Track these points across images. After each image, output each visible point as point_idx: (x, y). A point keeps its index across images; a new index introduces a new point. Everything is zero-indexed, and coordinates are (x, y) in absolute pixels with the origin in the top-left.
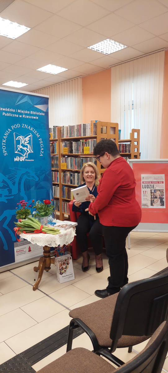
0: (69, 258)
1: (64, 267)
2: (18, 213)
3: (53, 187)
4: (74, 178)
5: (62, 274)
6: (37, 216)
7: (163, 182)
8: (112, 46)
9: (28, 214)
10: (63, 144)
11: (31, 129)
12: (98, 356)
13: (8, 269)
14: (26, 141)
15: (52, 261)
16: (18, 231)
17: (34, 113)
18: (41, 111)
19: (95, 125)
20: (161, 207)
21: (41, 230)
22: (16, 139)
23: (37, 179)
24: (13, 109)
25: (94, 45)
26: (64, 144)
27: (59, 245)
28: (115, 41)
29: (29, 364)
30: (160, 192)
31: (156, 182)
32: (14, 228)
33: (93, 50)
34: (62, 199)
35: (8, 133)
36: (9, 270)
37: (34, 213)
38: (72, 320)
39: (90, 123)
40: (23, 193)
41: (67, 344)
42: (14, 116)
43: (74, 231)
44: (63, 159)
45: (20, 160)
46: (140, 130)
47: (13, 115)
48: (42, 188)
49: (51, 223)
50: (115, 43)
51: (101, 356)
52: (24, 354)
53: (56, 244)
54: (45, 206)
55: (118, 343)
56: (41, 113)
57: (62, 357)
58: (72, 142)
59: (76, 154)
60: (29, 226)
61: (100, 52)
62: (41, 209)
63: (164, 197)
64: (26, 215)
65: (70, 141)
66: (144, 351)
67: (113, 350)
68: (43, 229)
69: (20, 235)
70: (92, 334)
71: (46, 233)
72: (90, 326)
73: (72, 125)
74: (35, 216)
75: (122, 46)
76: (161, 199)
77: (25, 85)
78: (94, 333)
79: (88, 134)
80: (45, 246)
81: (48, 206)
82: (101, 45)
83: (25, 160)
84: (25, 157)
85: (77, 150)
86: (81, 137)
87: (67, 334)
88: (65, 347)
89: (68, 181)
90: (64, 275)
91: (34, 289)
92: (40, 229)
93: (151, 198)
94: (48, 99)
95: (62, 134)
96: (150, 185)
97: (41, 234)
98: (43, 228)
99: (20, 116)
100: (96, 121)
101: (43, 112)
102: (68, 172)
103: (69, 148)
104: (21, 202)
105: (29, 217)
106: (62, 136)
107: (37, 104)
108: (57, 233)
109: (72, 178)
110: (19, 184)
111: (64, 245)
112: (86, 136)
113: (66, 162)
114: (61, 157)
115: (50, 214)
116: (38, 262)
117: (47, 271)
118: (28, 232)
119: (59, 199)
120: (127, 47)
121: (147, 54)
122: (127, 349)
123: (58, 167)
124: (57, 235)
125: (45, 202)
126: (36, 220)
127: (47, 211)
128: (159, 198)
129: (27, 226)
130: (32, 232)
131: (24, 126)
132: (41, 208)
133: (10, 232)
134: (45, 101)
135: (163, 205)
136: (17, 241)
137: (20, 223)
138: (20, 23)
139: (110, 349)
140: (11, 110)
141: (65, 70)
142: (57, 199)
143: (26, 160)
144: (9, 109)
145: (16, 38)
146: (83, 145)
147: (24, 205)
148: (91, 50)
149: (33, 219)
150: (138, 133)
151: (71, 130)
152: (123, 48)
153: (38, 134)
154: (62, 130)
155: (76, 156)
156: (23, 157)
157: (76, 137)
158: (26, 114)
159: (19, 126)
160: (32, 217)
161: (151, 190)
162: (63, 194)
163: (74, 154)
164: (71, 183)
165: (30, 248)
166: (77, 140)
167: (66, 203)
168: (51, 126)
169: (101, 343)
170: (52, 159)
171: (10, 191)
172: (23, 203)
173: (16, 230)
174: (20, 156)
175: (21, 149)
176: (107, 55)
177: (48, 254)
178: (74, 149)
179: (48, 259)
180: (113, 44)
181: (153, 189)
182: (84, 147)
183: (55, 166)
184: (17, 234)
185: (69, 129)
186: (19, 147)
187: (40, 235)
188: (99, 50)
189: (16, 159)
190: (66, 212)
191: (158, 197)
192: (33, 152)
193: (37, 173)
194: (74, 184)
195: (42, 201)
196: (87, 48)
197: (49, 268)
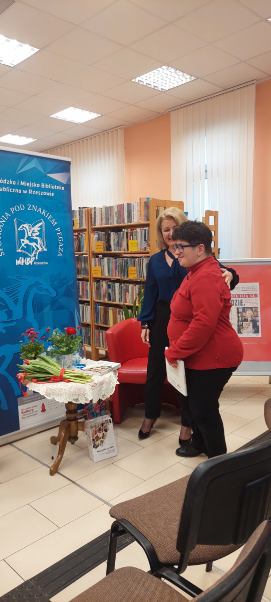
0: (109, 421)
1: (100, 435)
2: (24, 349)
3: (80, 305)
4: (114, 291)
5: (96, 448)
6: (54, 354)
7: (256, 296)
8: (171, 78)
9: (40, 351)
10: (94, 237)
11: (42, 212)
12: (157, 579)
13: (9, 441)
14: (34, 233)
15: (80, 427)
16: (25, 379)
17: (47, 186)
18: (58, 183)
19: (147, 205)
20: (255, 335)
21: (61, 376)
22: (19, 229)
23: (54, 294)
24: (13, 180)
25: (142, 77)
26: (96, 236)
27: (91, 401)
28: (176, 69)
29: (46, 595)
30: (252, 310)
31: (246, 295)
32: (18, 375)
33: (141, 83)
34: (96, 326)
35: (5, 220)
36: (10, 443)
37: (49, 349)
38: (115, 522)
39: (138, 201)
40: (31, 317)
41: (107, 561)
42: (15, 191)
43: (115, 377)
44: (95, 260)
45: (26, 264)
46: (217, 211)
47: (12, 190)
48: (61, 307)
49: (78, 365)
50: (176, 72)
51: (163, 579)
52: (37, 579)
53: (86, 399)
54: (68, 338)
55: (190, 557)
56: (58, 187)
57: (99, 582)
58: (109, 232)
59: (117, 252)
60: (42, 371)
61: (152, 87)
62: (61, 343)
63: (259, 318)
64: (36, 352)
65: (107, 231)
66: (233, 570)
67: (181, 569)
68: (65, 376)
69: (27, 386)
70: (147, 545)
71: (69, 381)
72: (144, 530)
73: (109, 205)
74: (51, 354)
75: (188, 77)
76: (254, 323)
77: (31, 140)
78: (152, 542)
79: (136, 220)
80: (69, 402)
81: (72, 338)
82: (154, 76)
83: (33, 262)
84: (34, 258)
85: (119, 245)
86: (125, 225)
87: (107, 544)
88: (103, 566)
89: (104, 296)
90: (100, 448)
91: (52, 473)
92: (59, 375)
93: (239, 321)
94: (69, 163)
95: (93, 220)
96: (236, 300)
97: (62, 383)
98: (65, 373)
99: (25, 192)
100: (148, 199)
101: (62, 185)
102: (104, 281)
103: (105, 242)
104: (29, 332)
105: (41, 355)
106: (93, 223)
107: (51, 172)
108: (88, 381)
109: (110, 291)
110: (25, 302)
111: (100, 401)
112: (133, 223)
113: (100, 265)
114: (92, 258)
115: (75, 350)
116: (58, 428)
117: (73, 443)
118: (41, 381)
119: (90, 325)
120: (195, 78)
121: (227, 90)
122: (204, 566)
123: (88, 273)
124: (88, 385)
125: (67, 330)
126: (53, 361)
127: (71, 346)
128: (251, 321)
129: (38, 370)
130: (47, 380)
131: (31, 207)
132: (61, 341)
133: (11, 380)
134: (65, 167)
135: (257, 332)
136: (22, 395)
137: (26, 365)
138: (22, 40)
139: (176, 567)
140: (9, 182)
141: (96, 117)
142: (88, 325)
143: (35, 263)
144: (6, 180)
145: (16, 64)
146: (127, 238)
147: (33, 336)
148: (137, 83)
149: (48, 358)
150: (215, 217)
151: (107, 214)
152: (188, 80)
153: (54, 220)
154: (93, 213)
155: (116, 256)
156: (30, 258)
157: (115, 224)
158: (34, 189)
159: (22, 208)
160: (47, 355)
161: (238, 309)
162: (97, 318)
163: (113, 251)
164: (110, 299)
165: (43, 406)
166: (117, 229)
167: (101, 331)
168: (75, 207)
169: (162, 558)
170: (78, 261)
171: (10, 313)
172: (31, 334)
173: (21, 377)
174: (25, 256)
175: (26, 245)
176: (163, 92)
177: (73, 416)
178: (112, 243)
179: (73, 423)
180: (173, 74)
181: (240, 306)
182: (129, 241)
183: (82, 271)
184: (23, 383)
185: (104, 212)
186: (23, 242)
187: (61, 385)
188: (150, 84)
189: (18, 262)
190: (101, 346)
191: (249, 319)
192: (46, 250)
193: (53, 284)
194: (114, 300)
195: (62, 329)
196: (131, 80)
197: (76, 438)
